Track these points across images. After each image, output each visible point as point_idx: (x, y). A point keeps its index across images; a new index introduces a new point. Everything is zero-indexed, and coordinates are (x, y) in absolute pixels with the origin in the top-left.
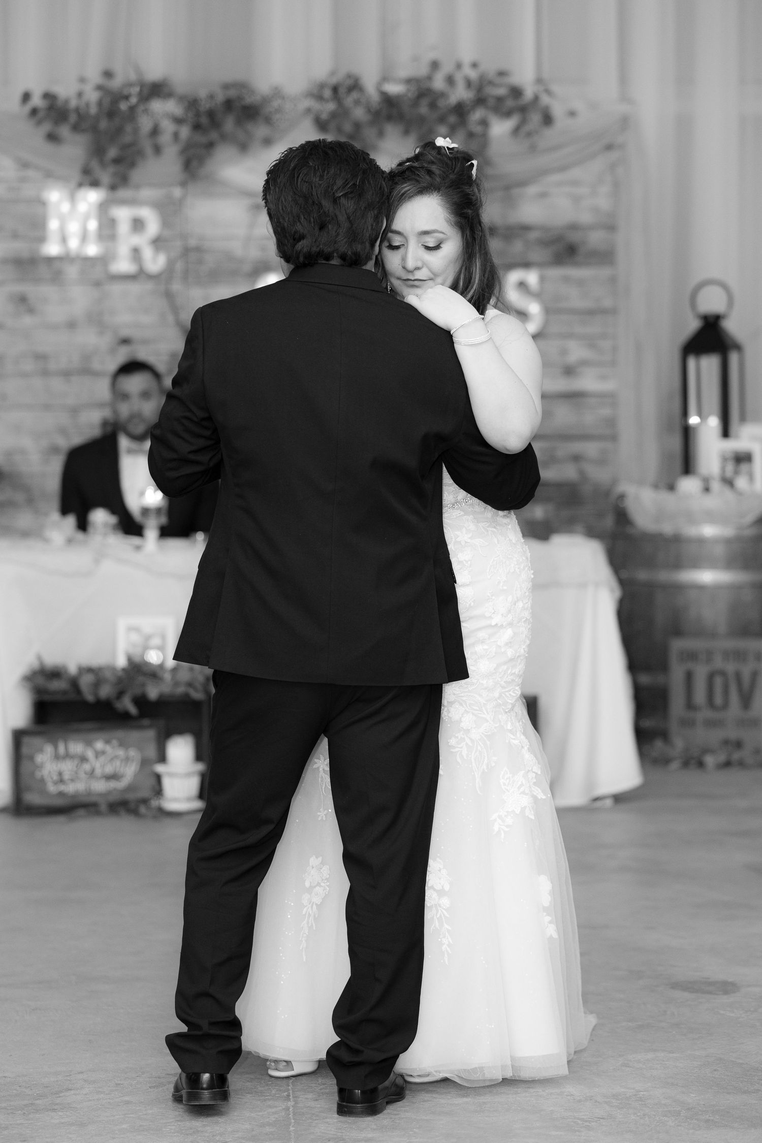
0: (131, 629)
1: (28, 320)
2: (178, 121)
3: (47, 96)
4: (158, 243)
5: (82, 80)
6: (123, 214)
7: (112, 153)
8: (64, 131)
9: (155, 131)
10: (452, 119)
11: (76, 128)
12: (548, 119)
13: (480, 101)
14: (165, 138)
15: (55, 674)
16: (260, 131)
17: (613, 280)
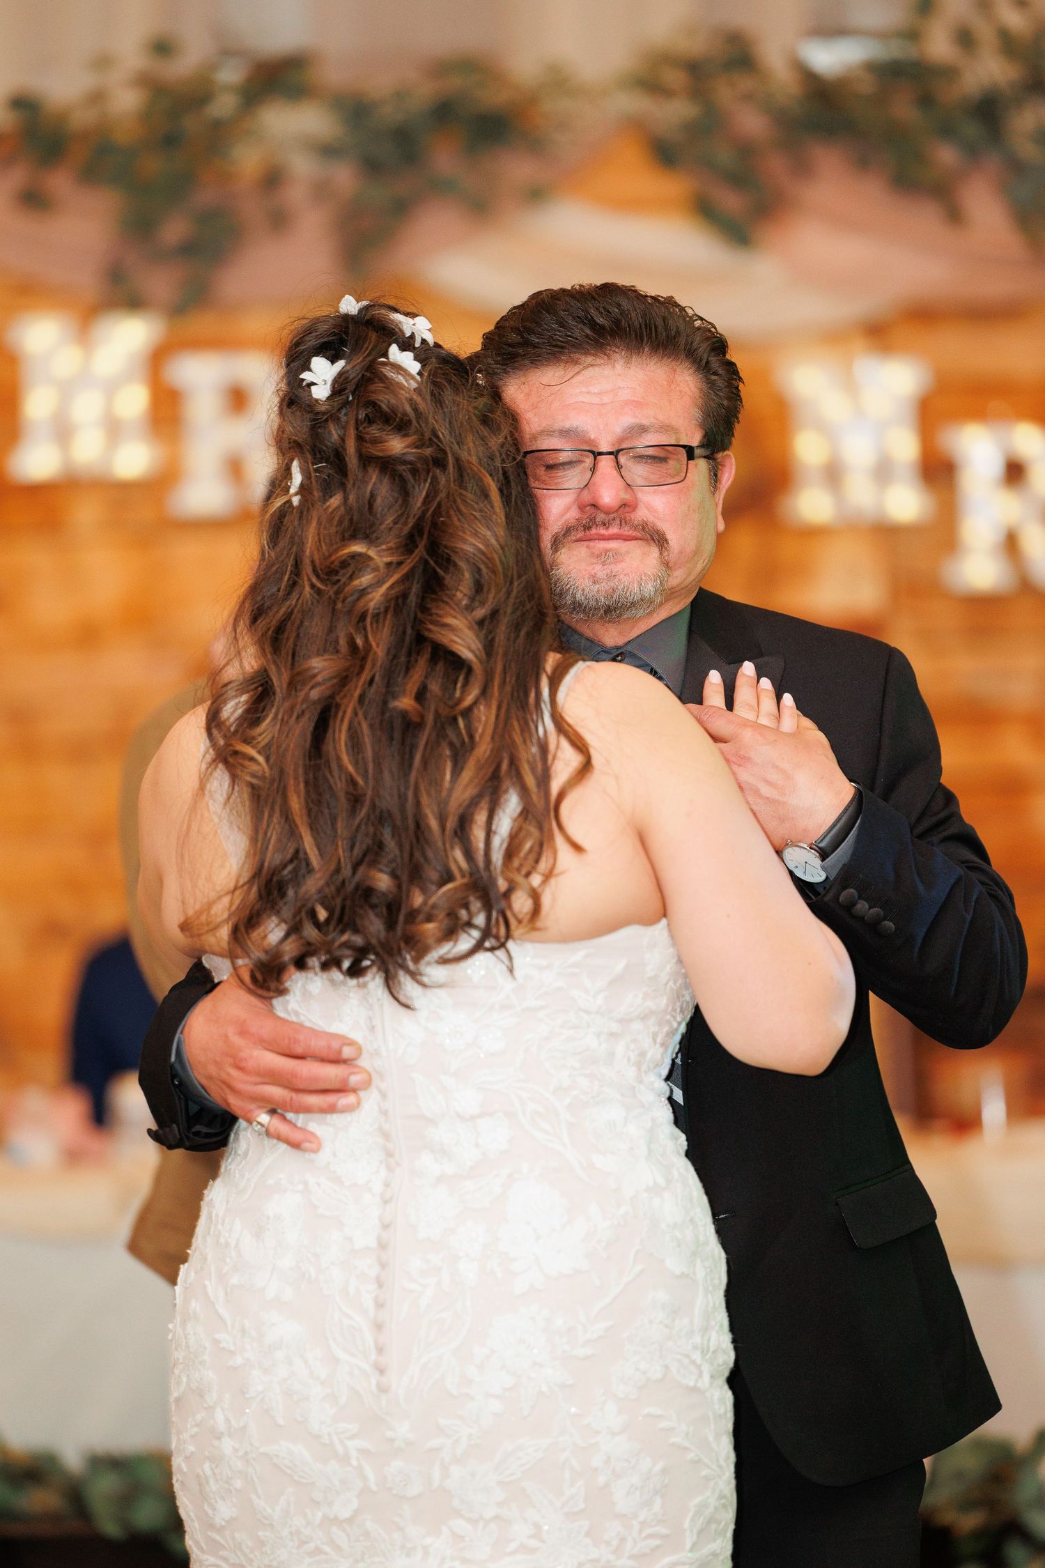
2: (328, 151)
5: (103, 62)
6: (203, 375)
7: (174, 230)
8: (60, 182)
9: (273, 179)
13: (1036, 84)
14: (296, 194)
16: (518, 170)
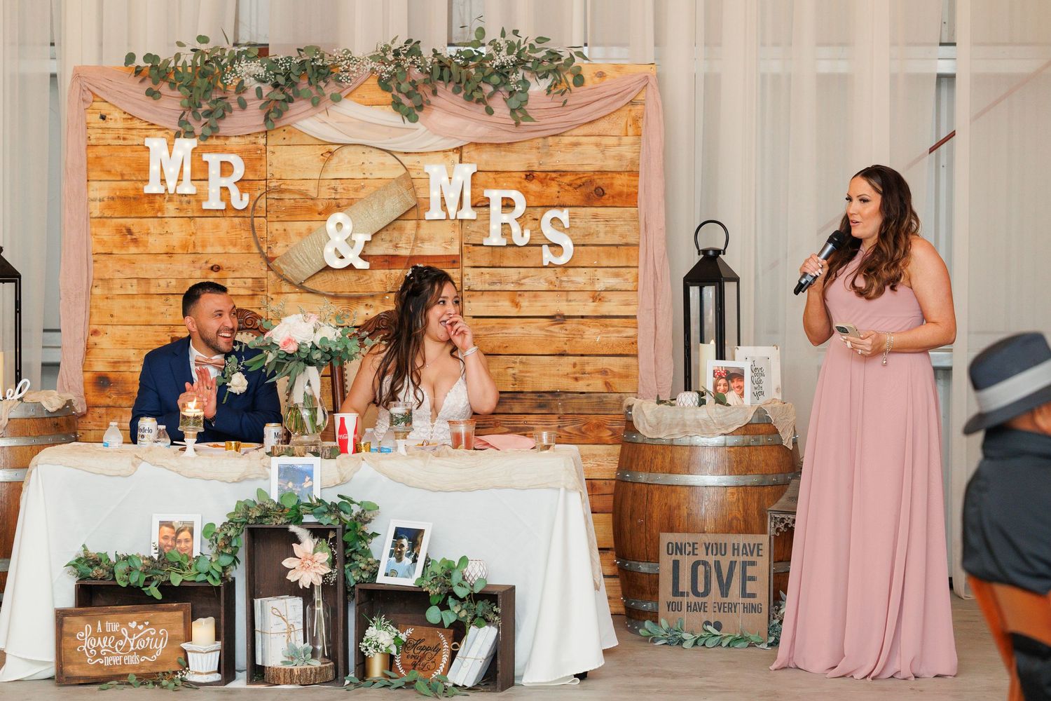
0: (162, 524)
1: (133, 250)
2: (261, 80)
3: (148, 57)
4: (241, 183)
6: (214, 159)
7: (204, 107)
8: (164, 88)
9: (241, 88)
10: (495, 79)
11: (173, 86)
12: (579, 80)
13: (520, 63)
14: (250, 95)
15: (96, 562)
16: (331, 89)
17: (635, 218)
